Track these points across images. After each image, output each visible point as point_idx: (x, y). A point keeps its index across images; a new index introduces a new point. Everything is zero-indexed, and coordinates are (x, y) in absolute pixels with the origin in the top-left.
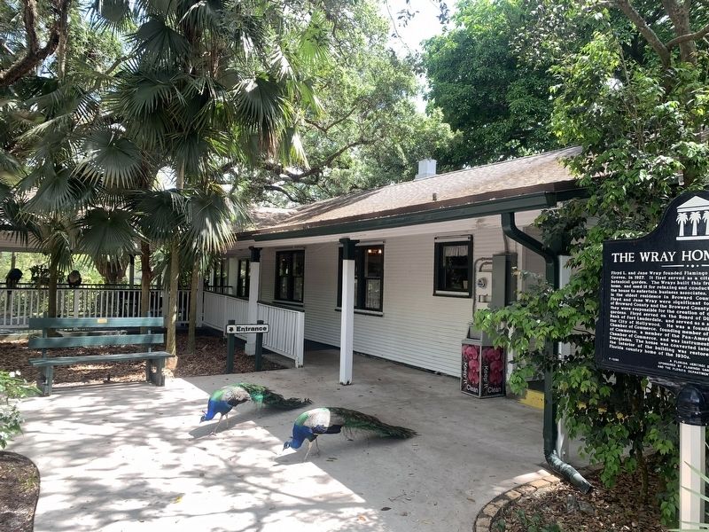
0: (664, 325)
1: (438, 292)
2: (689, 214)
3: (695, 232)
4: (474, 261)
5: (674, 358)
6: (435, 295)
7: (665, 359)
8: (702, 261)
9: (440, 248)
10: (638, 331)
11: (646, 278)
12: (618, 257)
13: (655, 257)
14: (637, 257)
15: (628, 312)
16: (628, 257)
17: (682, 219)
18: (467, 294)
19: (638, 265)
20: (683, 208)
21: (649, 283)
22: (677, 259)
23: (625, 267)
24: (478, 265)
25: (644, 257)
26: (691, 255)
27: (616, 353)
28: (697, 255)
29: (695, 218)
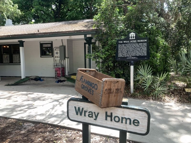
0: (128, 52)
1: (42, 56)
2: (131, 35)
3: (132, 38)
4: (53, 48)
5: (129, 57)
6: (41, 57)
7: (128, 57)
8: (133, 42)
9: (41, 45)
10: (123, 54)
11: (125, 45)
12: (120, 42)
13: (126, 42)
14: (123, 42)
15: (122, 51)
16: (122, 42)
17: (130, 36)
18: (52, 56)
19: (123, 43)
20: (130, 34)
21: (125, 46)
22: (130, 42)
23: (121, 44)
24: (54, 49)
25: (124, 42)
26: (132, 41)
27: (120, 58)
28: (133, 41)
29: (132, 36)
